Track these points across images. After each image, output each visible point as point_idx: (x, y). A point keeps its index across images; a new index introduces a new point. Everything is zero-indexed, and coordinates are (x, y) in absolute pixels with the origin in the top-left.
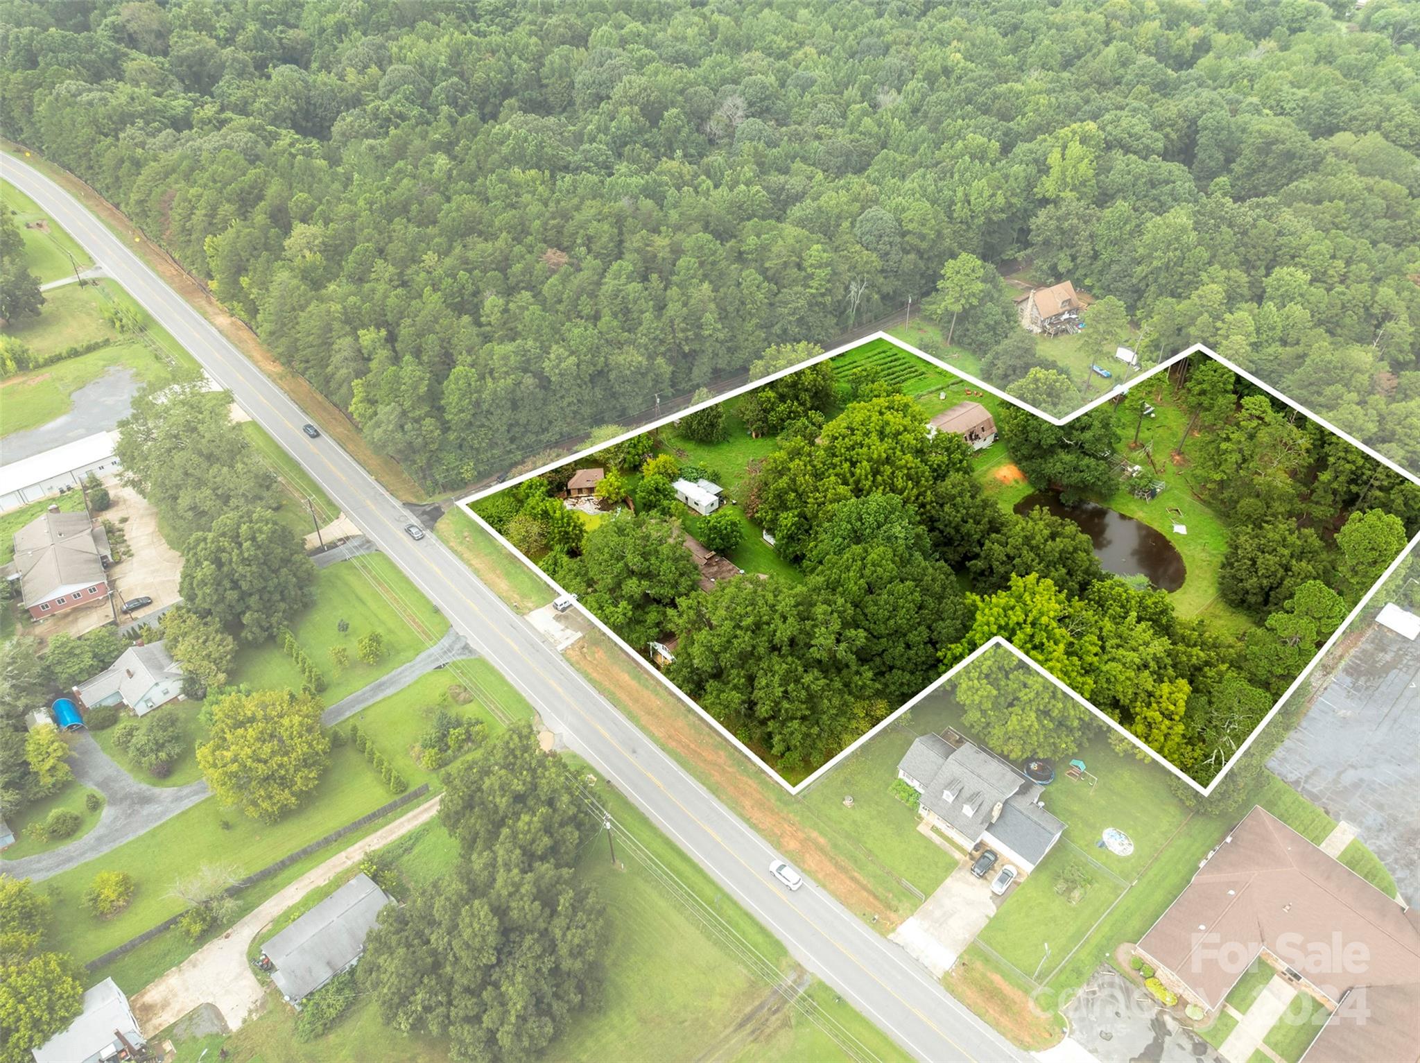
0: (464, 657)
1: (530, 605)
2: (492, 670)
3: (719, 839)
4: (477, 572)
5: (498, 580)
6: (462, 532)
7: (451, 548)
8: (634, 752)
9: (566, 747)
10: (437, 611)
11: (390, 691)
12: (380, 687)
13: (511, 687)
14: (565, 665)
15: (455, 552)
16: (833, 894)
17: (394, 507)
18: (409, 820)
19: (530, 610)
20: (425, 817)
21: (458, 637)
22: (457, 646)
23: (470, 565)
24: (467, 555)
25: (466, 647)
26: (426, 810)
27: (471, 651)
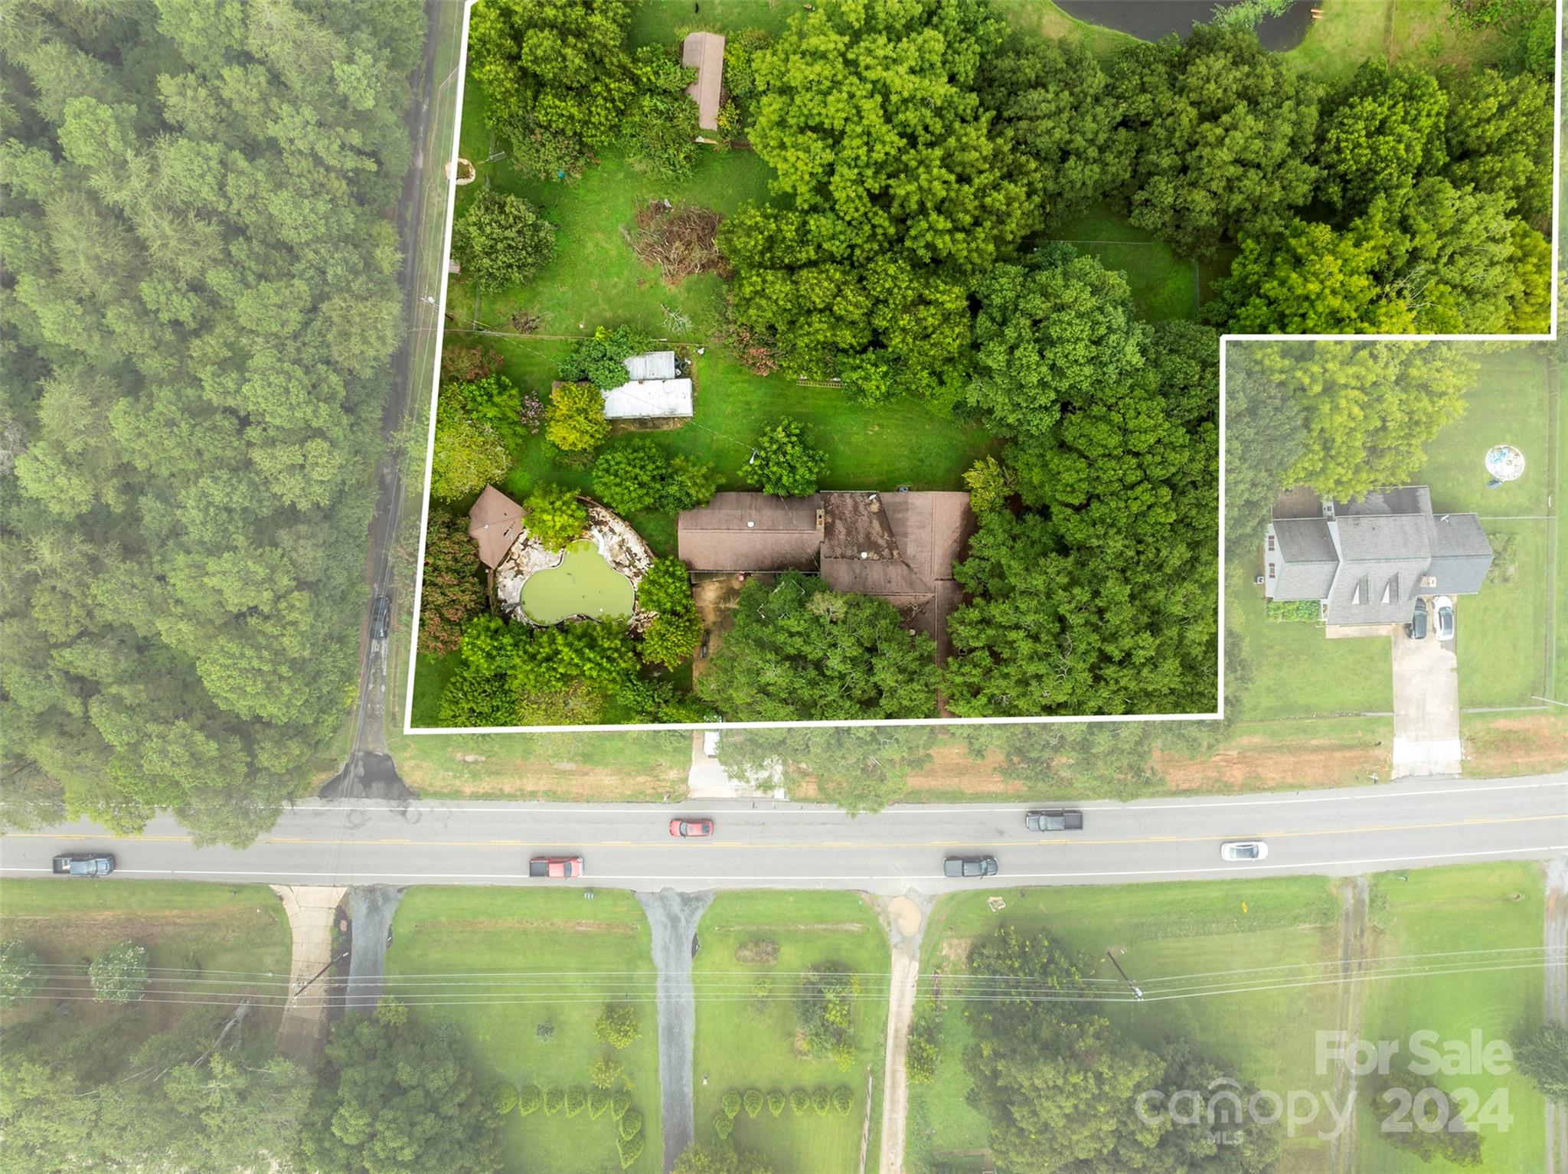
0: (699, 913)
1: (673, 774)
2: (750, 896)
3: (1174, 839)
4: (552, 796)
5: (591, 779)
6: (452, 760)
7: (476, 797)
8: (1001, 833)
9: (932, 897)
10: (590, 890)
11: (689, 1028)
12: (673, 1034)
13: (796, 892)
14: (812, 810)
15: (487, 797)
16: (1319, 785)
17: (317, 814)
18: (893, 1111)
19: (685, 780)
20: (902, 1094)
21: (662, 898)
22: (676, 908)
23: (533, 795)
24: (508, 784)
25: (686, 900)
26: (894, 1087)
27: (698, 898)
